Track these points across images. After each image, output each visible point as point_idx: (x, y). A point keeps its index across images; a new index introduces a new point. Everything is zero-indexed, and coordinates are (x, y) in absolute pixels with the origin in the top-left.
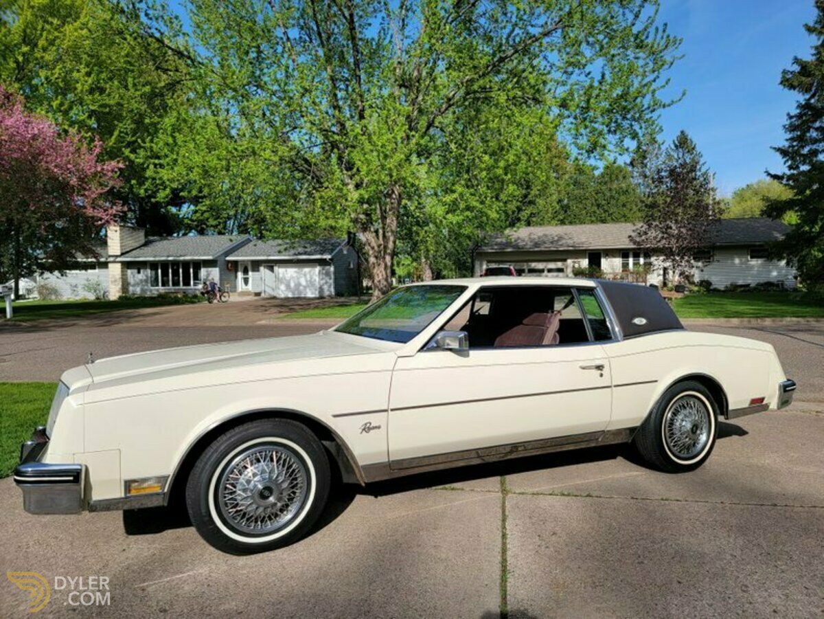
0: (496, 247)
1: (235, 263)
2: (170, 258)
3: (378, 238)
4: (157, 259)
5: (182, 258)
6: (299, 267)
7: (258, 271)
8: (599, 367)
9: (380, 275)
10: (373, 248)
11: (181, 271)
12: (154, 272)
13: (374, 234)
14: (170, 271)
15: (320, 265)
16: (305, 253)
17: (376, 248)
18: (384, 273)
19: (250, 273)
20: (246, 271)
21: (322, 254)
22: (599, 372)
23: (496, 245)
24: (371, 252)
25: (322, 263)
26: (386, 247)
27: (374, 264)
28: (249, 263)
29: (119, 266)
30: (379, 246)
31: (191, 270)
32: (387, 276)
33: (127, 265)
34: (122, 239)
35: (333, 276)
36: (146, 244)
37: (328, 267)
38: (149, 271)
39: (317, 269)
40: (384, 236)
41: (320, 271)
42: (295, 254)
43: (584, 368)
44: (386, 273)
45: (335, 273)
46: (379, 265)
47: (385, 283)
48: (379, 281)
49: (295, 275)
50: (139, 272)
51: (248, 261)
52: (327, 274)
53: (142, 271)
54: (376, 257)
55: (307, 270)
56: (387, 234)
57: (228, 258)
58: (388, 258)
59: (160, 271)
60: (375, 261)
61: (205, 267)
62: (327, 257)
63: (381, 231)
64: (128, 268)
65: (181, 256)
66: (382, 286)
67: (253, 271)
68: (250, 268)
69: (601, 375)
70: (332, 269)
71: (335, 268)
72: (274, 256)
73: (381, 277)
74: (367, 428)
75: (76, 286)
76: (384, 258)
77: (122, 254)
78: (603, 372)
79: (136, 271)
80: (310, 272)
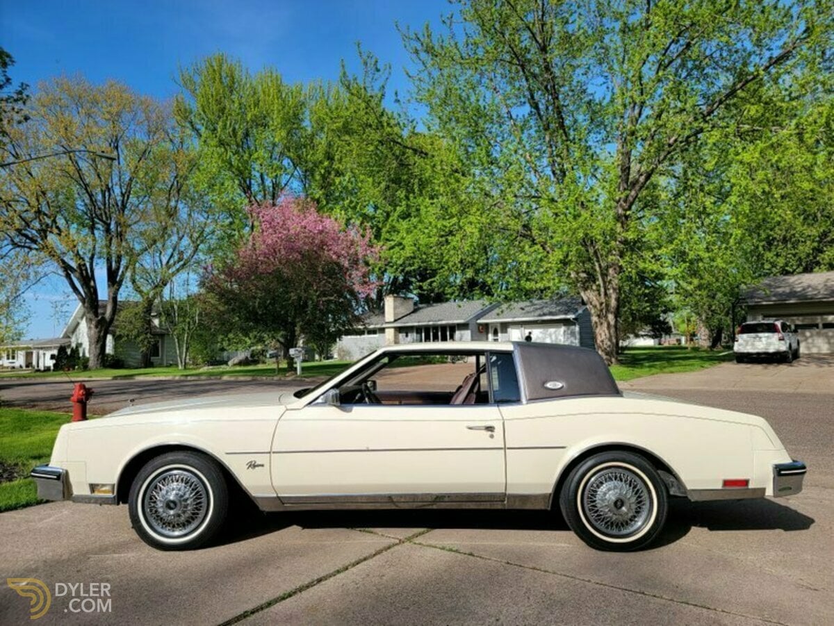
0: (774, 299)
1: (486, 326)
2: (431, 323)
3: (600, 295)
4: (420, 324)
5: (440, 323)
6: (543, 328)
7: (506, 332)
8: (490, 429)
9: (603, 334)
10: (595, 307)
11: (440, 334)
12: (419, 335)
13: (597, 293)
14: (431, 334)
15: (564, 325)
16: (551, 314)
17: (598, 306)
18: (607, 332)
19: (500, 335)
20: (496, 333)
21: (566, 314)
22: (490, 433)
23: (774, 296)
24: (593, 311)
25: (566, 322)
26: (608, 305)
27: (596, 323)
28: (499, 325)
29: (392, 330)
30: (601, 304)
31: (448, 333)
32: (611, 336)
33: (400, 330)
34: (395, 308)
35: (578, 336)
36: (415, 311)
37: (573, 327)
38: (415, 334)
39: (563, 329)
40: (606, 294)
41: (565, 331)
42: (540, 315)
43: (470, 428)
44: (610, 333)
45: (581, 333)
46: (601, 324)
47: (609, 343)
48: (602, 341)
49: (540, 335)
50: (407, 336)
51: (497, 323)
52: (573, 334)
53: (409, 335)
54: (599, 316)
55: (552, 330)
56: (608, 292)
57: (479, 321)
58: (611, 317)
59: (423, 334)
60: (597, 321)
61: (459, 329)
62: (571, 316)
63: (602, 290)
64: (400, 332)
65: (439, 320)
66: (605, 346)
67: (502, 332)
68: (499, 330)
69: (492, 436)
70: (577, 328)
71: (580, 329)
72: (519, 317)
73: (603, 337)
74: (253, 465)
75: (363, 349)
76: (606, 317)
77: (395, 321)
78: (494, 434)
79: (404, 334)
80: (555, 332)
